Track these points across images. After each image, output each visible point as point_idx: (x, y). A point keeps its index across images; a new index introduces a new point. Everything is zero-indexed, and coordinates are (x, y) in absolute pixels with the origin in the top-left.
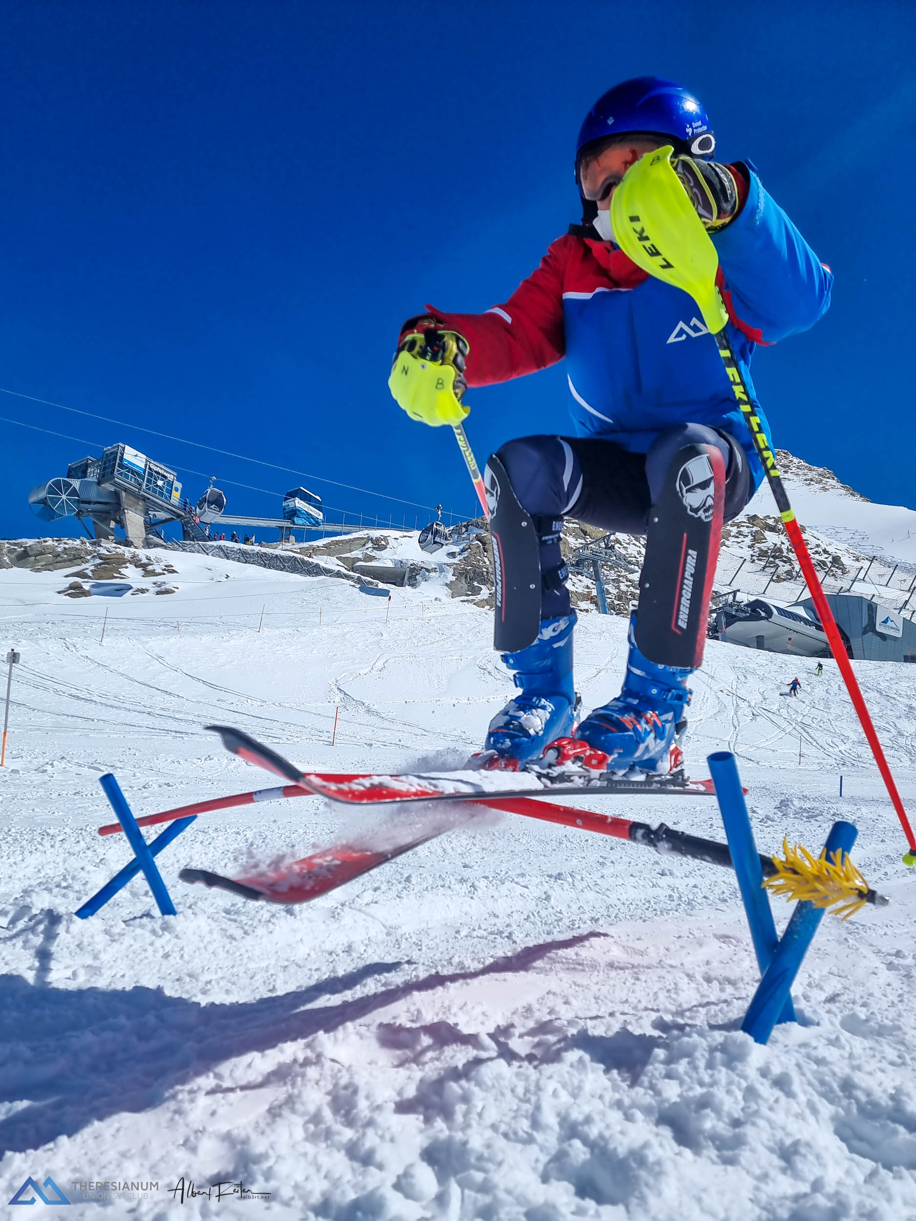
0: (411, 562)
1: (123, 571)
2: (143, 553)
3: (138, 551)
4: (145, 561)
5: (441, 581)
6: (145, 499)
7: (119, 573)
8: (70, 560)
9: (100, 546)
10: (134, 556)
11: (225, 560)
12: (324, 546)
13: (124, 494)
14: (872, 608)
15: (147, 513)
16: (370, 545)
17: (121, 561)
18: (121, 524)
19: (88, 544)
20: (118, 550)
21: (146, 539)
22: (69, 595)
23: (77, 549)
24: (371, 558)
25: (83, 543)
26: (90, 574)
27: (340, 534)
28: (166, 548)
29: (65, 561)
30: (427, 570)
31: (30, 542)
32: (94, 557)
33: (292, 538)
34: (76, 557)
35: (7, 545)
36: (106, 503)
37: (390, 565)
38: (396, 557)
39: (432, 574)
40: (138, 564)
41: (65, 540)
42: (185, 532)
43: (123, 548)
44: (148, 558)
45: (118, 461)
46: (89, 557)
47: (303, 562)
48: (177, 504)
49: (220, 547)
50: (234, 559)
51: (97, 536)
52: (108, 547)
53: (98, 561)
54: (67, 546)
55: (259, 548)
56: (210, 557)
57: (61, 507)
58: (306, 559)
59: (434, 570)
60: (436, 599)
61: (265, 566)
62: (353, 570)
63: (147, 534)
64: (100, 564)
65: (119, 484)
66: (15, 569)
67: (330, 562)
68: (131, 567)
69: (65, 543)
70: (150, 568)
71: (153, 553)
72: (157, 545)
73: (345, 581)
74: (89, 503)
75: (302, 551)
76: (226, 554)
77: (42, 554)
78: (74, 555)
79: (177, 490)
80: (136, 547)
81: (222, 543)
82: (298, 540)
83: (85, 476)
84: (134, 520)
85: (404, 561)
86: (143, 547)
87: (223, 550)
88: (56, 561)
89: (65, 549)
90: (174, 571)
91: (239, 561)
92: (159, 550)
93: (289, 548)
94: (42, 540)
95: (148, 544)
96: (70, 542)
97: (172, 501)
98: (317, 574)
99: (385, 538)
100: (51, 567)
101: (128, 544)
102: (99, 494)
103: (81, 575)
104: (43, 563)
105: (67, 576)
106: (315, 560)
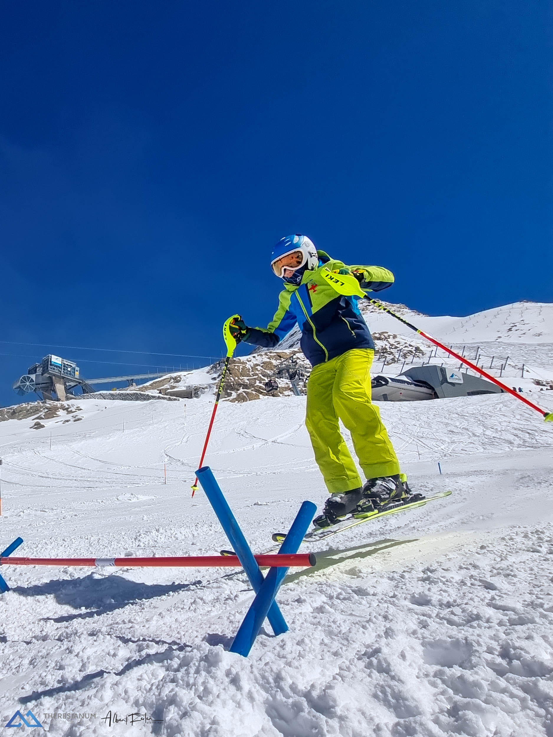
0: (194, 386)
1: (57, 413)
2: (65, 403)
3: (63, 403)
4: (67, 407)
5: (211, 392)
6: (63, 378)
7: (56, 414)
8: (34, 412)
9: (46, 403)
10: (62, 406)
11: (104, 400)
12: (151, 385)
13: (54, 377)
14: (443, 370)
15: (65, 384)
16: (172, 381)
17: (56, 409)
18: (54, 391)
19: (41, 403)
20: (54, 404)
21: (66, 396)
22: (35, 428)
23: (37, 406)
24: (174, 387)
25: (38, 403)
26: (43, 417)
27: (157, 378)
28: (75, 399)
29: (31, 413)
30: (203, 388)
31: (15, 407)
32: (44, 409)
33: (134, 384)
34: (36, 410)
35: (6, 410)
36: (46, 383)
37: (184, 389)
38: (186, 385)
39: (206, 390)
40: (64, 408)
41: (30, 403)
42: (83, 390)
43: (56, 402)
44: (68, 405)
45: (49, 363)
46: (42, 409)
47: (141, 394)
48: (78, 378)
49: (100, 394)
50: (108, 399)
51: (44, 399)
52: (49, 403)
53: (46, 410)
54: (32, 406)
55: (119, 391)
56: (96, 399)
57: (27, 388)
58: (142, 393)
59: (206, 388)
60: (209, 402)
61: (123, 399)
62: (166, 394)
63: (66, 394)
64: (47, 412)
65: (51, 373)
66: (10, 420)
67: (155, 393)
68: (61, 410)
69: (31, 405)
70: (70, 410)
71: (70, 402)
72: (71, 398)
73: (162, 400)
74: (39, 384)
75: (140, 389)
76: (104, 397)
77: (21, 411)
78: (35, 409)
79: (77, 371)
80: (62, 401)
81: (101, 392)
82: (137, 385)
83: (36, 373)
84: (60, 388)
85: (191, 386)
86: (66, 400)
87: (102, 395)
88: (28, 413)
89: (31, 407)
90: (81, 409)
91: (110, 399)
92: (73, 400)
93: (133, 389)
94: (21, 405)
95: (68, 399)
96: (33, 403)
97: (76, 376)
98: (148, 399)
99: (179, 376)
100: (26, 417)
101: (58, 400)
102: (43, 380)
103: (39, 418)
104: (22, 415)
105: (33, 420)
106: (146, 393)
